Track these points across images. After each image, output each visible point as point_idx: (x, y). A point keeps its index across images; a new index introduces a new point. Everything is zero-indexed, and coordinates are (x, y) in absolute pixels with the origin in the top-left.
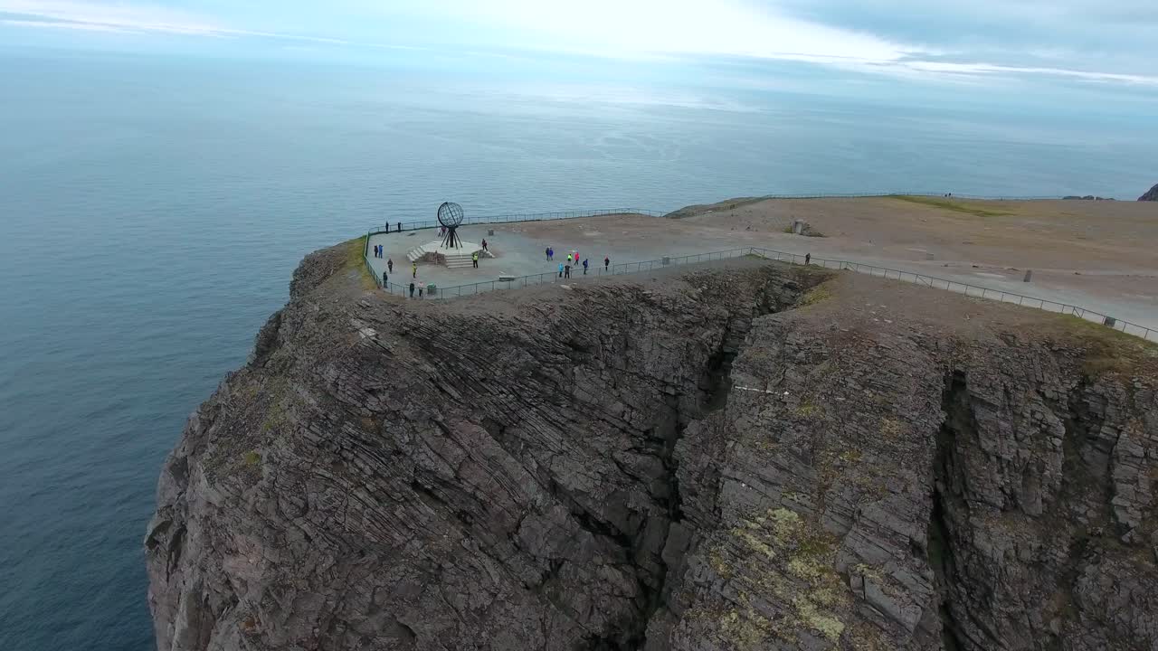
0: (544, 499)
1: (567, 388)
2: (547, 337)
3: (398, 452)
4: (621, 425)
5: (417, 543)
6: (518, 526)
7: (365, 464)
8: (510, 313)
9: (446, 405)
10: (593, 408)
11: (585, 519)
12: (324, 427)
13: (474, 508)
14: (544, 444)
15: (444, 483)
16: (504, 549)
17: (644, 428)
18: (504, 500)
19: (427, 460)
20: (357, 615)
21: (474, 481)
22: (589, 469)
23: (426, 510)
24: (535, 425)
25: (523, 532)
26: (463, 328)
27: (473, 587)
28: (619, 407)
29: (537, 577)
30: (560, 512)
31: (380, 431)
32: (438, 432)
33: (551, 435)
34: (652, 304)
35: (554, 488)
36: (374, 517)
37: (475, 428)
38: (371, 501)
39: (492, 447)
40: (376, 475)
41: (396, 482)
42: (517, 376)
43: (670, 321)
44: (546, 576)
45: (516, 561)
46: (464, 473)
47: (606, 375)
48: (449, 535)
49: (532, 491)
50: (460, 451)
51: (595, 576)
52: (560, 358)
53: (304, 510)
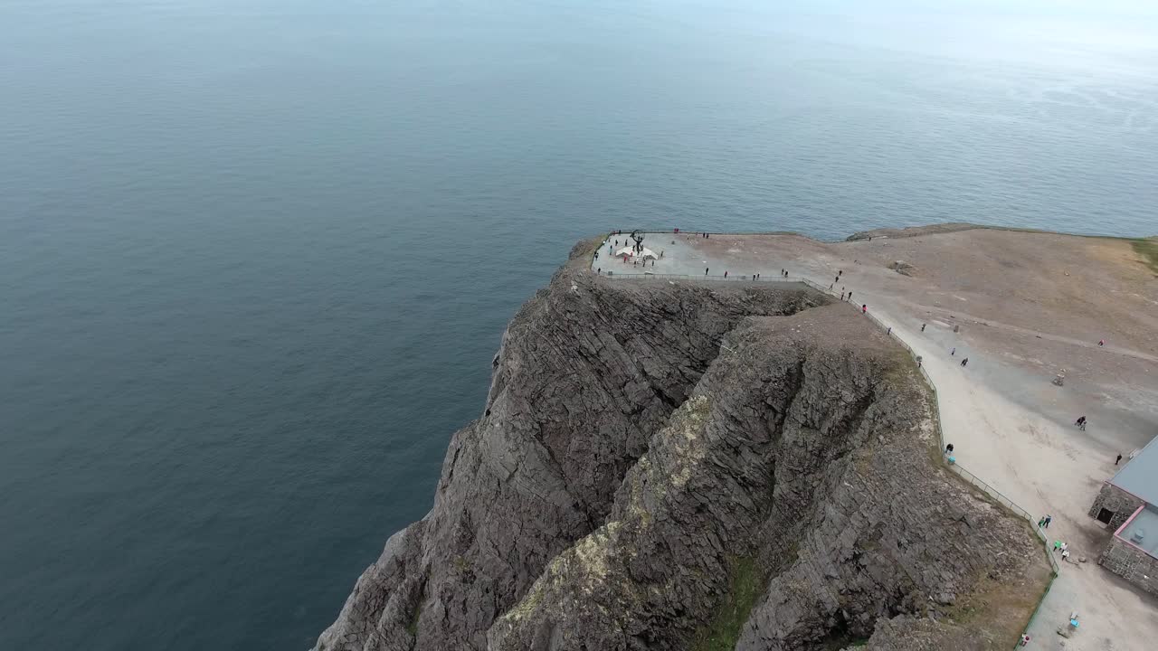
0: (639, 377)
1: (660, 330)
2: (649, 305)
3: (574, 337)
4: (687, 354)
5: (575, 375)
6: (625, 385)
7: (560, 338)
8: (636, 290)
9: (598, 324)
10: (672, 342)
11: (660, 393)
12: (548, 320)
13: (604, 369)
14: (641, 352)
15: (592, 356)
16: (616, 393)
17: (700, 359)
18: (618, 371)
19: (585, 343)
20: (548, 395)
21: (606, 358)
22: (661, 368)
23: (582, 364)
24: (637, 341)
25: (626, 388)
26: (612, 294)
27: (595, 400)
28: (687, 345)
29: (629, 410)
30: (646, 385)
31: (568, 327)
32: (592, 333)
33: (646, 348)
34: (714, 299)
35: (644, 374)
36: (560, 360)
37: (610, 336)
38: (560, 353)
39: (617, 346)
40: (564, 343)
41: (571, 348)
42: (632, 318)
43: (721, 309)
44: (634, 412)
45: (621, 400)
46: (601, 353)
47: (683, 328)
48: (590, 378)
49: (633, 370)
50: (600, 344)
51: (657, 419)
52: (655, 315)
53: (535, 349)
